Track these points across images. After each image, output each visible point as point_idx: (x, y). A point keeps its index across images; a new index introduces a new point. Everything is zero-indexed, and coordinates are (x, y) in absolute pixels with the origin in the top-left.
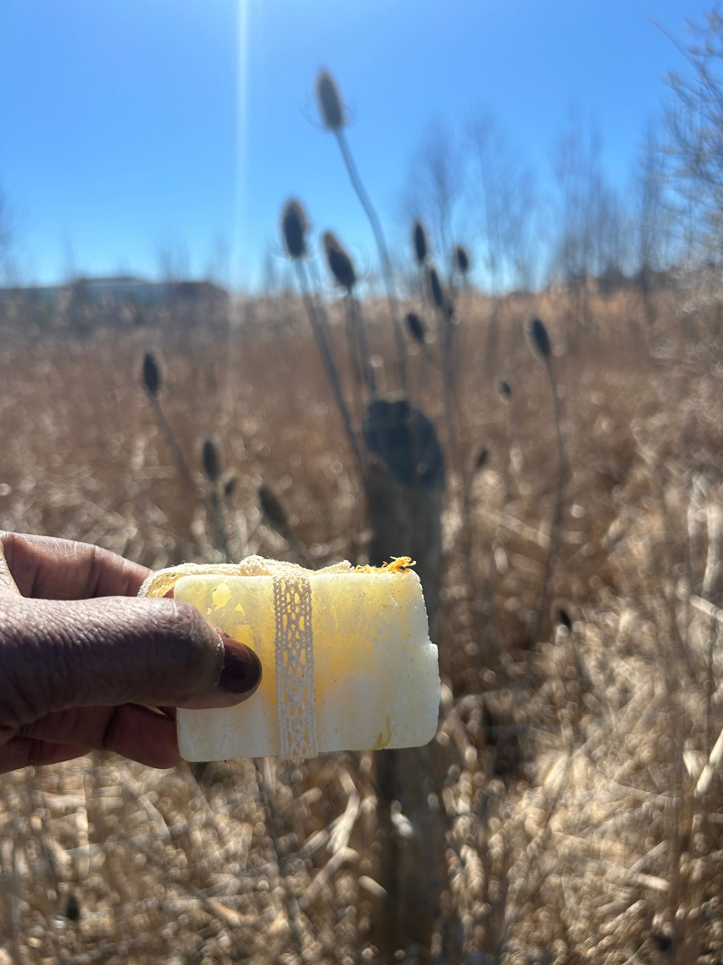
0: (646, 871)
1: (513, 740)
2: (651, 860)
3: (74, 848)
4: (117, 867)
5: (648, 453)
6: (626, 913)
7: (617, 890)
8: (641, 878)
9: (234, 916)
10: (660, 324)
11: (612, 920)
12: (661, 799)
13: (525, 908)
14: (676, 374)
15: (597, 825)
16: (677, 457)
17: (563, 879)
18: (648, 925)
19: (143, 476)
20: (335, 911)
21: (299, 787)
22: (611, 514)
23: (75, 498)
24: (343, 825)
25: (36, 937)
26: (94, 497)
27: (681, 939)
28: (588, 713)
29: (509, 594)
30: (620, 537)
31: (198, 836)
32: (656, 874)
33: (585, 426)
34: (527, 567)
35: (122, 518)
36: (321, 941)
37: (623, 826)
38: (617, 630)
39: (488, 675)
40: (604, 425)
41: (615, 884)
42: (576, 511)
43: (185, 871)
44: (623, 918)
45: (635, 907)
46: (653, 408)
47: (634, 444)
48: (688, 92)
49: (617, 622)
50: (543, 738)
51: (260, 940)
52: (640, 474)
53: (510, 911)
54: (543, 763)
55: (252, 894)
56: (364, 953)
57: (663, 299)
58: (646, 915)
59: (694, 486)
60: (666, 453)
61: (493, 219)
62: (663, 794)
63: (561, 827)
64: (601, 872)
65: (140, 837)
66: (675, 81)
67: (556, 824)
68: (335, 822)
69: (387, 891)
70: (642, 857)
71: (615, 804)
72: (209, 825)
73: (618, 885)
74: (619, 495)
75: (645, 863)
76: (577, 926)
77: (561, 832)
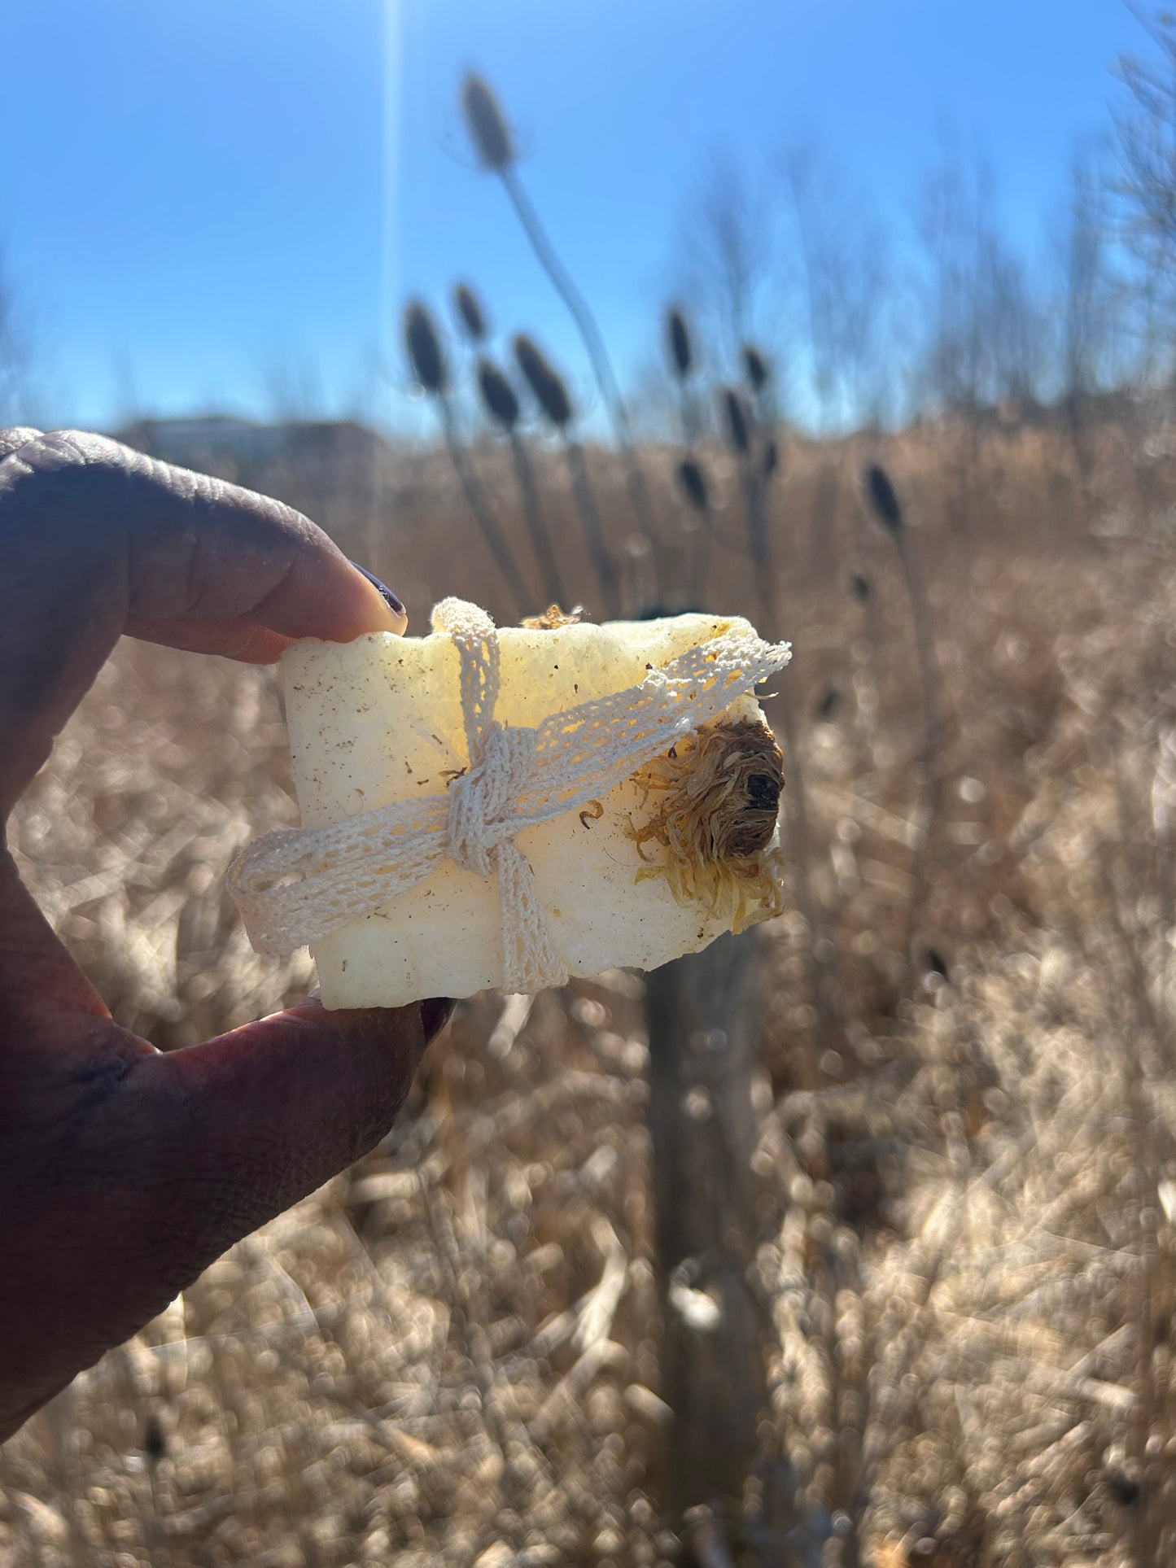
0: (1098, 1374)
1: (869, 1165)
2: (1103, 1356)
3: (162, 1343)
4: (233, 1374)
5: (1084, 694)
6: (1063, 1443)
7: (1048, 1406)
8: (1088, 1388)
9: (421, 1451)
10: (1102, 480)
11: (1039, 1454)
12: (1121, 1258)
13: (896, 1436)
14: (1130, 562)
15: (1011, 1301)
16: (1133, 699)
17: (956, 1387)
18: (1096, 1461)
19: (257, 742)
20: (588, 1442)
21: (524, 1243)
22: (1025, 795)
23: (147, 779)
24: (599, 1306)
25: (102, 1487)
26: (176, 775)
27: (1156, 1485)
28: (991, 1119)
29: (860, 927)
30: (1038, 832)
31: (362, 1323)
32: (1112, 1379)
33: (980, 651)
34: (889, 882)
35: (226, 809)
36: (565, 1490)
37: (1056, 1303)
38: (1035, 984)
39: (828, 1060)
40: (1010, 649)
41: (1044, 1395)
42: (967, 790)
43: (342, 1377)
44: (1058, 1452)
45: (1076, 1434)
46: (1091, 619)
47: (1061, 679)
48: (1154, 90)
49: (1035, 970)
50: (918, 1161)
51: (466, 1489)
52: (1072, 728)
53: (873, 1438)
54: (919, 1200)
55: (451, 1415)
56: (634, 1507)
57: (1107, 438)
58: (1095, 1446)
59: (1162, 746)
60: (1114, 694)
61: (822, 307)
62: (1124, 1248)
63: (951, 1303)
64: (1021, 1378)
65: (268, 1325)
66: (1130, 70)
67: (942, 1298)
68: (586, 1298)
69: (672, 1408)
70: (1088, 1351)
71: (1042, 1266)
72: (379, 1305)
73: (1049, 1397)
74: (1036, 764)
75: (1093, 1361)
76: (981, 1465)
77: (951, 1312)
